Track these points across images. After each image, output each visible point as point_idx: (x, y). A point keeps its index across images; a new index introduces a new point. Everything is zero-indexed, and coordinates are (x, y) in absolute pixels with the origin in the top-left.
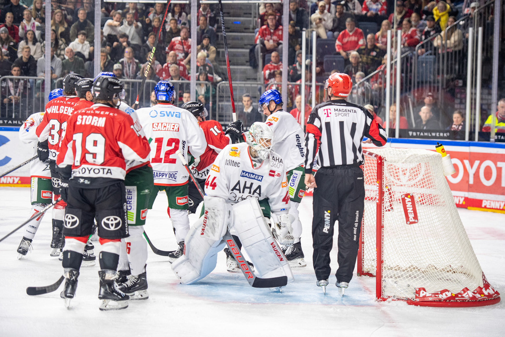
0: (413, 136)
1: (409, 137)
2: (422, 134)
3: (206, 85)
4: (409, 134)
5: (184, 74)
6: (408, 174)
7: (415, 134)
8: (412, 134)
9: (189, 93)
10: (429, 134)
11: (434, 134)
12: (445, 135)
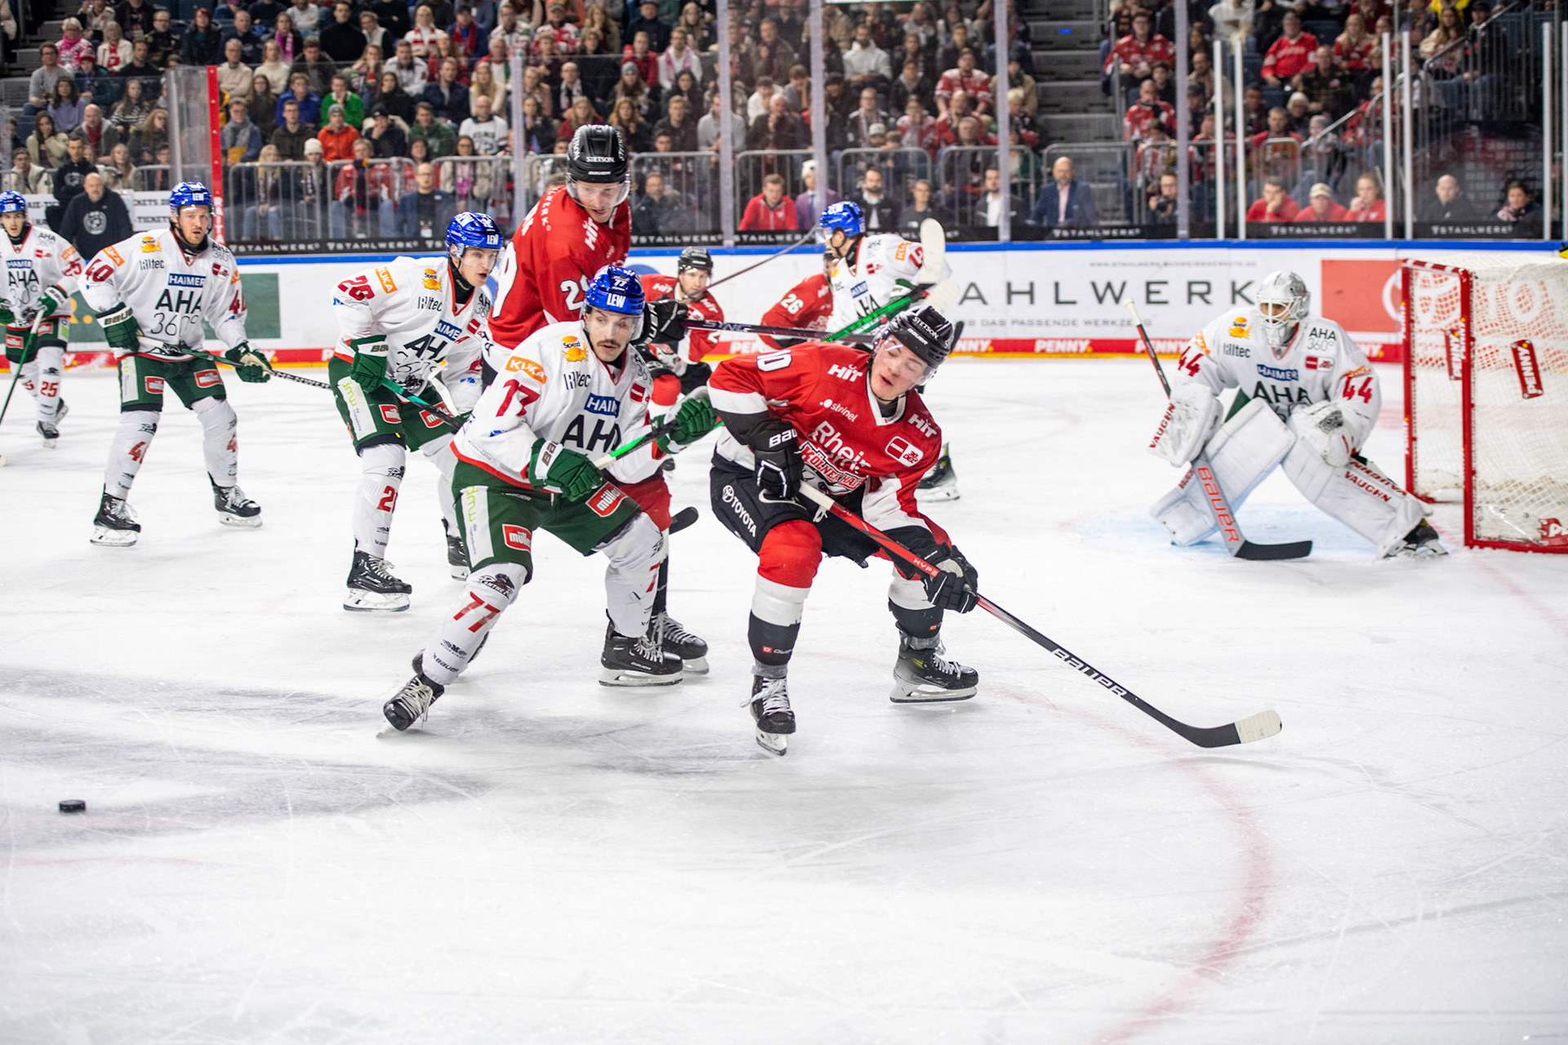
0: (1439, 235)
1: (1432, 236)
2: (1458, 230)
3: (1022, 151)
4: (1431, 231)
5: (982, 136)
6: (1432, 308)
7: (1443, 230)
9: (996, 168)
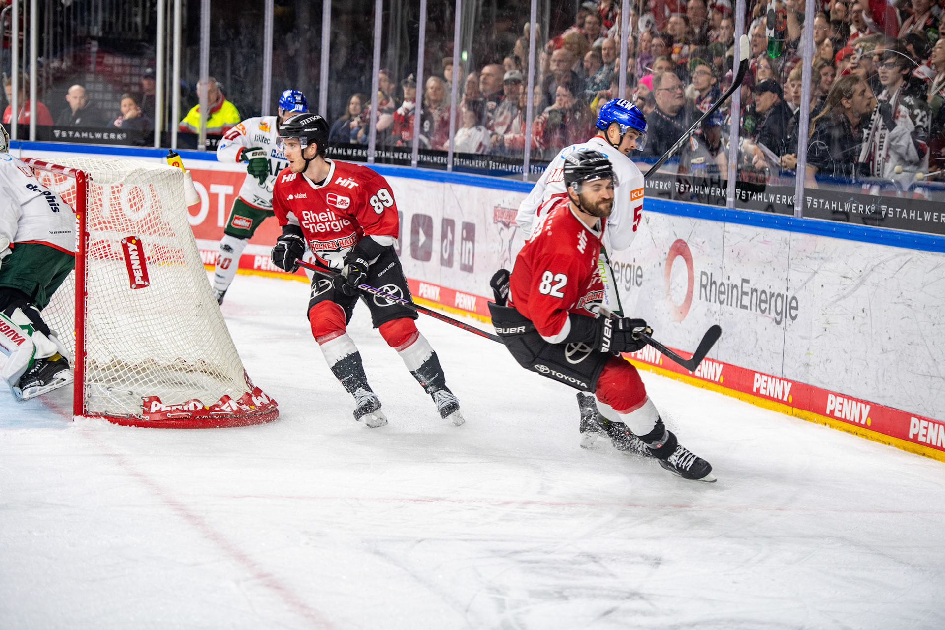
0: (60, 139)
1: (54, 138)
2: (77, 135)
4: (54, 135)
7: (64, 134)
8: (60, 135)
10: (90, 134)
11: (98, 136)
12: (119, 137)
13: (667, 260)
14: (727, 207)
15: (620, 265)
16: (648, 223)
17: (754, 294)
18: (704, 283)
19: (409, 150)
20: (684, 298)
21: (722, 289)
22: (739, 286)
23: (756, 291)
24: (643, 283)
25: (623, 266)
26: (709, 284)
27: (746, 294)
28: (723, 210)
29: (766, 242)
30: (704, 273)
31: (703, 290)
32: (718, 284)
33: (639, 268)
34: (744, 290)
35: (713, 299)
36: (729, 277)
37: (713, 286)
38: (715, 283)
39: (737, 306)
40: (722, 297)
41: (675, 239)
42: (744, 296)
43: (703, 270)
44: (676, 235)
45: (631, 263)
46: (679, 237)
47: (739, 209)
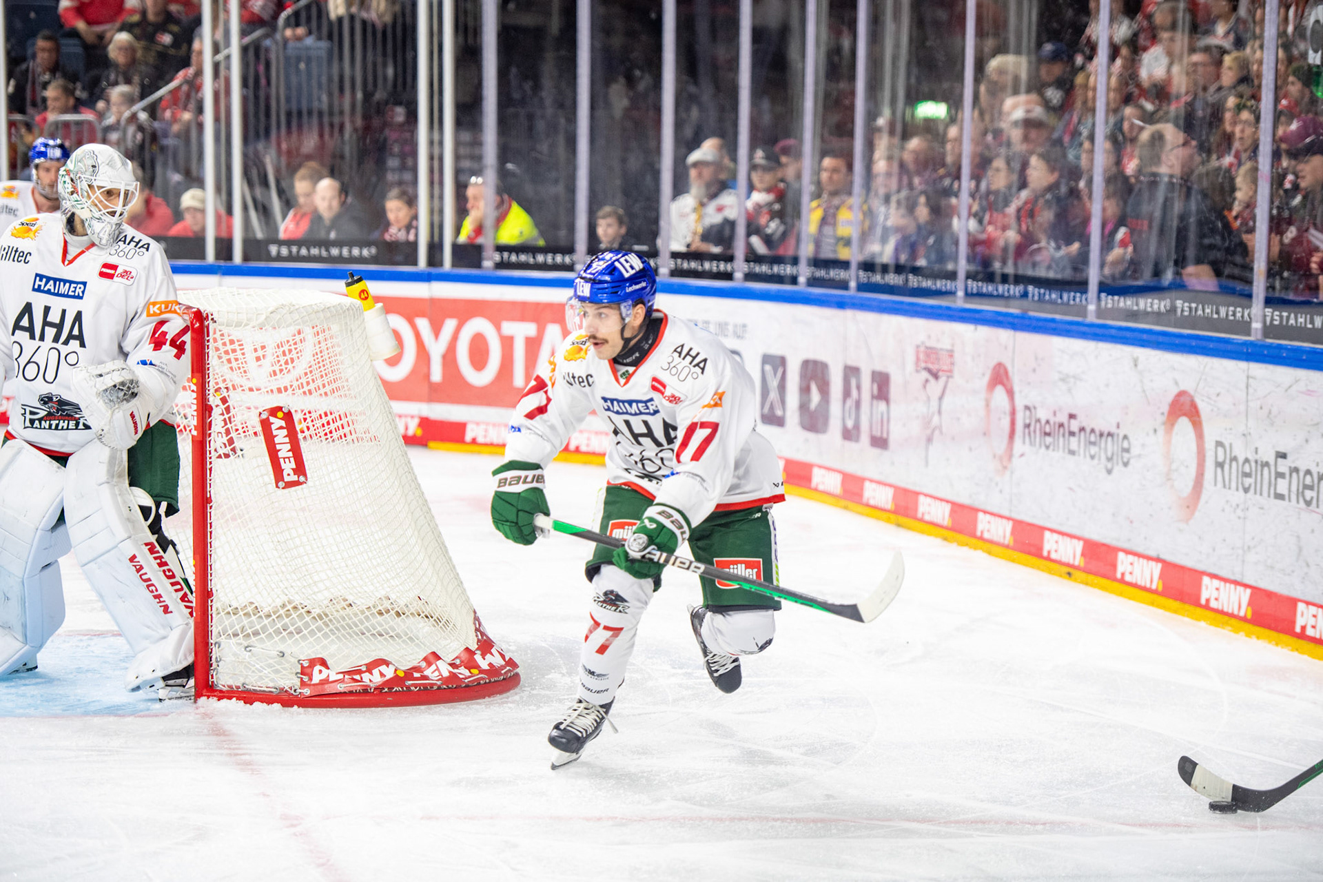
0: (279, 258)
1: (270, 258)
4: (268, 252)
8: (279, 252)
13: (1164, 423)
14: (1251, 338)
15: (1098, 433)
16: (1136, 365)
17: (1294, 475)
18: (1220, 459)
19: (795, 261)
20: (1191, 484)
21: (1247, 469)
22: (1272, 462)
23: (1296, 470)
24: (1132, 461)
25: (1101, 435)
26: (1228, 461)
27: (1281, 475)
28: (1245, 344)
29: (1309, 393)
30: (1219, 444)
31: (1219, 470)
32: (1241, 460)
33: (1125, 437)
34: (1281, 469)
35: (1234, 485)
36: (1257, 449)
37: (1234, 464)
38: (1234, 459)
39: (1269, 496)
40: (1248, 481)
41: (1175, 391)
42: (1279, 480)
43: (1219, 439)
44: (1176, 383)
45: (1113, 430)
46: (1182, 388)
47: (1269, 341)
